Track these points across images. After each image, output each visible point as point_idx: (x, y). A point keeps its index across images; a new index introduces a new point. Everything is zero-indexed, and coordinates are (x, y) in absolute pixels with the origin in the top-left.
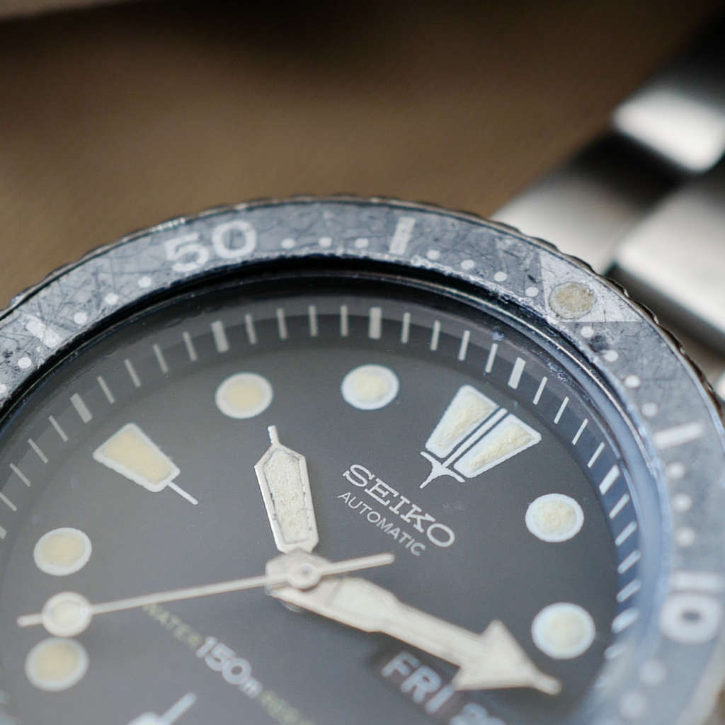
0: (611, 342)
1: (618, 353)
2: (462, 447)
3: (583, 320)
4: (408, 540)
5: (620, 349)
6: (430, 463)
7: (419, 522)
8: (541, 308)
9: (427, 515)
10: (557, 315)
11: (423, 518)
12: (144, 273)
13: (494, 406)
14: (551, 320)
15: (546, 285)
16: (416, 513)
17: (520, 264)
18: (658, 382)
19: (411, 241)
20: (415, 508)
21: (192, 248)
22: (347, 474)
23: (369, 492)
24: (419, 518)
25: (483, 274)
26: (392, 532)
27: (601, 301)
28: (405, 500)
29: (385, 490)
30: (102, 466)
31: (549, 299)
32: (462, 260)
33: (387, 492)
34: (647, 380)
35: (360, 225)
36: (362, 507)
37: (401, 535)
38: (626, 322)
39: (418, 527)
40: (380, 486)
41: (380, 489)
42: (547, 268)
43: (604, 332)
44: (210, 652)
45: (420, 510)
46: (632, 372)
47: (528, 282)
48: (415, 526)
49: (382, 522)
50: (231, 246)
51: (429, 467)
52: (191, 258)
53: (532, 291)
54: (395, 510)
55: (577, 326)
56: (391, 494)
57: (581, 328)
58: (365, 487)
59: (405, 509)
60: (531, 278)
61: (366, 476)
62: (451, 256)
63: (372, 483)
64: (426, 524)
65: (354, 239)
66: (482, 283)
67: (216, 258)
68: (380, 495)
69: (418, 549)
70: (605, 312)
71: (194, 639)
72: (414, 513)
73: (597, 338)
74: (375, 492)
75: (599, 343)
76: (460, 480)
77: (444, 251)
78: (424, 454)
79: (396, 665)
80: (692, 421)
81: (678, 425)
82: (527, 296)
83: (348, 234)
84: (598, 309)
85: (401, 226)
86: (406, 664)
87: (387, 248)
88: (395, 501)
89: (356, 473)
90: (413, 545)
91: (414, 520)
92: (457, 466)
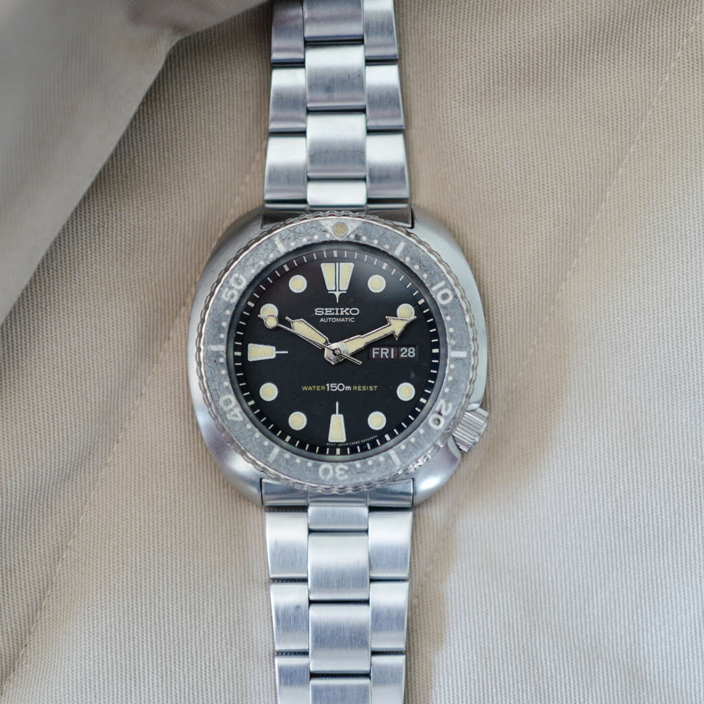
0: (360, 234)
1: (365, 236)
2: (337, 282)
3: (348, 233)
4: (348, 320)
5: (365, 234)
6: (333, 294)
8: (335, 238)
10: (341, 237)
12: (225, 310)
13: (334, 264)
14: (340, 239)
15: (330, 230)
17: (318, 229)
18: (382, 237)
19: (283, 244)
20: (342, 309)
21: (230, 293)
23: (326, 314)
24: (345, 311)
25: (311, 239)
26: (342, 321)
27: (348, 224)
28: (337, 309)
30: (254, 362)
31: (334, 233)
32: (301, 239)
34: (379, 238)
35: (266, 250)
36: (328, 320)
37: (345, 320)
38: (359, 226)
39: (347, 314)
41: (328, 311)
43: (356, 232)
44: (330, 388)
46: (373, 239)
47: (324, 233)
49: (337, 320)
50: (239, 284)
52: (232, 296)
53: (328, 235)
54: (337, 314)
55: (348, 236)
57: (350, 236)
59: (339, 311)
60: (324, 231)
62: (298, 240)
63: (325, 311)
64: (348, 311)
65: (268, 256)
66: (313, 242)
67: (239, 291)
69: (353, 320)
71: (323, 388)
73: (356, 236)
75: (358, 237)
76: (345, 292)
77: (295, 240)
78: (329, 292)
79: (374, 353)
80: (400, 242)
81: (397, 245)
82: (328, 237)
83: (265, 256)
84: (349, 227)
85: (276, 242)
86: (376, 351)
87: (279, 252)
88: (335, 311)
89: (318, 311)
90: (350, 320)
91: (345, 313)
92: (341, 289)
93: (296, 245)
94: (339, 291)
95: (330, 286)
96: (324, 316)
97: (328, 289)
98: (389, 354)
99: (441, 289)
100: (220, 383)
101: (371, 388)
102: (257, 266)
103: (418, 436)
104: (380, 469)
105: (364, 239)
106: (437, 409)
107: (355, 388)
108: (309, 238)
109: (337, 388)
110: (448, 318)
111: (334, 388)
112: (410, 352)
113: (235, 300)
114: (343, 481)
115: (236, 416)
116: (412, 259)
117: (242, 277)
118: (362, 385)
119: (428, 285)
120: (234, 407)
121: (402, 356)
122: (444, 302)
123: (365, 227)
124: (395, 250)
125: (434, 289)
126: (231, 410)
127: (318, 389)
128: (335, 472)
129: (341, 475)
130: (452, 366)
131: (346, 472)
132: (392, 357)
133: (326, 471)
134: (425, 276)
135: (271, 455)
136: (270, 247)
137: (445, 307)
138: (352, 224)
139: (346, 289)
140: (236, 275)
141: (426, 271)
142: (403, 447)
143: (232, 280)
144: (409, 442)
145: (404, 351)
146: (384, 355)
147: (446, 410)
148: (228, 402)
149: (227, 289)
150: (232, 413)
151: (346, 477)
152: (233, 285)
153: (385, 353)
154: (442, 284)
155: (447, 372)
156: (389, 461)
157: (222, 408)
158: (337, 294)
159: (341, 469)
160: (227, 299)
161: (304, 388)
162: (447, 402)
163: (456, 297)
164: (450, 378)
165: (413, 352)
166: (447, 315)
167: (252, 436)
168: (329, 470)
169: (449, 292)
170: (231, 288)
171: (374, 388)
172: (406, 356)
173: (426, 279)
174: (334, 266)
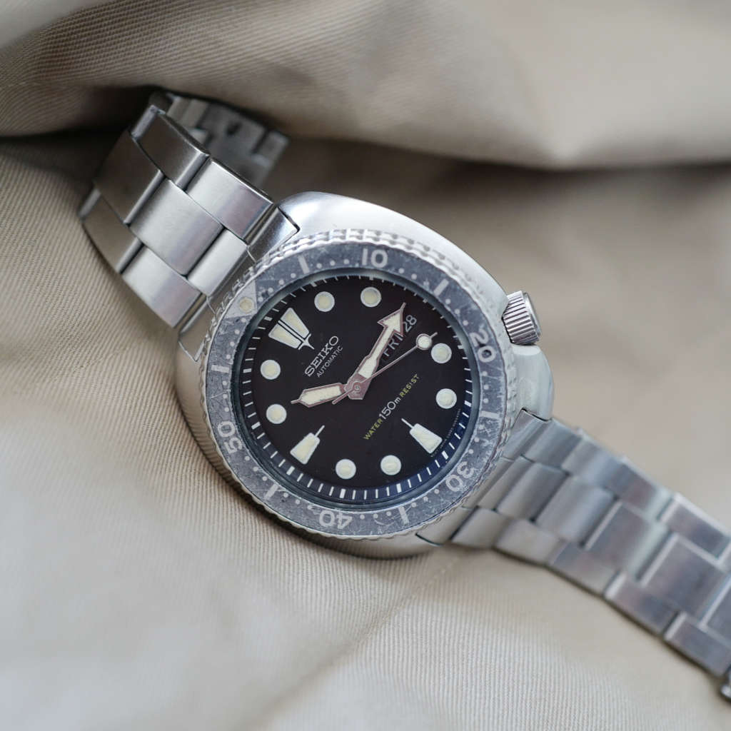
0: (264, 291)
1: (269, 287)
2: (296, 335)
3: (255, 301)
5: (267, 287)
6: (303, 346)
8: (250, 316)
10: (254, 309)
12: (244, 458)
13: (277, 326)
14: (255, 312)
15: (240, 315)
17: (231, 325)
18: (281, 273)
19: (222, 365)
20: (323, 350)
21: (231, 443)
22: (309, 376)
23: (316, 367)
24: (327, 349)
25: (236, 338)
27: (246, 295)
28: (320, 354)
30: (310, 461)
31: (246, 313)
32: (230, 346)
34: (281, 277)
35: (216, 384)
39: (331, 349)
41: (315, 363)
42: (232, 315)
43: (260, 293)
44: (385, 415)
46: (278, 283)
49: (329, 362)
50: (230, 430)
51: (305, 347)
52: (236, 444)
53: (244, 320)
54: (324, 357)
55: (258, 303)
57: (259, 301)
59: (323, 354)
60: (237, 321)
62: (228, 350)
63: (313, 366)
64: (329, 346)
65: (223, 386)
66: (240, 338)
67: (236, 435)
69: (340, 348)
70: (252, 293)
71: (380, 421)
73: (263, 295)
75: (265, 294)
76: (310, 335)
77: (226, 353)
78: (299, 349)
80: (298, 260)
81: (299, 265)
83: (220, 388)
84: (250, 296)
85: (216, 370)
87: (226, 374)
88: (320, 358)
89: (309, 372)
90: (338, 350)
91: (328, 350)
92: (304, 337)
93: (231, 354)
94: (305, 339)
95: (294, 343)
96: (317, 370)
97: (296, 347)
98: (397, 340)
99: (369, 255)
100: (306, 512)
101: (414, 381)
102: (224, 402)
103: (486, 380)
104: (489, 435)
105: (271, 291)
106: (476, 344)
107: (402, 394)
108: (233, 338)
109: (390, 409)
110: (401, 271)
111: (388, 412)
112: (410, 321)
113: (241, 444)
114: (474, 475)
115: (344, 521)
116: (321, 262)
117: (225, 423)
118: (405, 387)
119: (357, 265)
120: (335, 516)
121: (407, 330)
122: (384, 263)
124: (302, 270)
125: (364, 262)
126: (336, 520)
127: (377, 426)
128: (461, 477)
129: (468, 472)
130: (448, 301)
131: (469, 466)
132: (401, 339)
133: (454, 483)
134: (346, 262)
135: (403, 517)
136: (216, 378)
137: (389, 266)
138: (249, 290)
139: (308, 332)
140: (219, 427)
141: (343, 258)
142: (486, 401)
143: (222, 434)
144: (485, 391)
145: (404, 325)
146: (393, 345)
147: (483, 337)
148: (327, 518)
149: (226, 443)
150: (340, 522)
151: (472, 470)
152: (226, 435)
153: (393, 343)
154: (365, 252)
155: (449, 309)
156: (488, 422)
157: (329, 527)
158: (306, 343)
159: (463, 469)
160: (235, 450)
161: (367, 437)
162: (477, 331)
164: (457, 312)
165: (412, 318)
166: (397, 270)
167: (373, 520)
168: (454, 479)
169: (378, 251)
170: (227, 440)
171: (416, 378)
172: (410, 327)
173: (350, 263)
174: (279, 326)
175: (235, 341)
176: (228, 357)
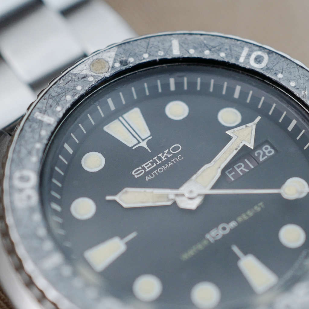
0: (124, 59)
1: (131, 57)
2: (134, 134)
3: (111, 65)
4: (175, 160)
5: (129, 56)
6: (139, 147)
7: (167, 155)
8: (100, 77)
9: (165, 152)
10: (106, 72)
11: (166, 153)
12: (31, 218)
13: (117, 121)
14: (107, 75)
15: (89, 73)
16: (163, 155)
17: (75, 80)
18: (149, 47)
19: (48, 115)
20: (160, 155)
21: (24, 197)
22: (136, 177)
23: (147, 170)
24: (165, 155)
25: (75, 93)
26: (170, 165)
27: (104, 57)
28: (155, 158)
29: (148, 164)
31: (97, 74)
32: (65, 99)
33: (150, 164)
34: (146, 51)
35: (33, 131)
36: (155, 174)
37: (173, 162)
38: (117, 52)
39: (170, 156)
40: (146, 165)
41: (147, 166)
42: (80, 71)
43: (119, 60)
44: (213, 237)
45: (162, 154)
46: (141, 55)
47: (85, 79)
48: (169, 157)
49: (164, 168)
50: (28, 181)
51: (141, 147)
52: (29, 198)
53: (91, 79)
54: (159, 162)
55: (113, 67)
56: (151, 162)
57: (115, 66)
58: (145, 171)
59: (160, 158)
60: (84, 78)
61: (139, 170)
62: (62, 102)
63: (143, 168)
64: (169, 153)
65: (40, 135)
66: (80, 95)
67: (32, 188)
68: (150, 166)
69: (180, 157)
70: (109, 57)
72: (163, 156)
73: (121, 62)
74: (148, 168)
75: (123, 62)
76: (151, 138)
77: (58, 104)
78: (134, 148)
79: (230, 176)
80: (171, 41)
81: (171, 46)
82: (92, 81)
83: (37, 137)
84: (107, 59)
85: (39, 118)
86: (230, 173)
87: (49, 125)
88: (155, 162)
89: (137, 173)
90: (178, 159)
91: (166, 157)
92: (143, 138)
93: (63, 107)
94: (143, 140)
95: (130, 142)
96: (147, 174)
97: (130, 145)
98: (247, 166)
99: (249, 55)
101: (257, 209)
102: (34, 152)
105: (132, 61)
107: (240, 219)
108: (72, 93)
109: (221, 233)
110: (280, 76)
111: (218, 235)
112: (266, 152)
113: (35, 200)
116: (195, 48)
118: (245, 212)
119: (233, 61)
121: (261, 159)
122: (263, 65)
123: (124, 50)
124: (172, 51)
127: (200, 248)
132: (252, 167)
134: (223, 55)
136: (35, 125)
137: (267, 68)
138: (109, 54)
139: (149, 134)
140: (18, 174)
141: (220, 50)
143: (16, 182)
145: (259, 154)
146: (241, 171)
149: (18, 194)
152: (21, 185)
153: (242, 168)
154: (246, 51)
158: (144, 144)
160: (24, 204)
161: (184, 258)
163: (270, 52)
165: (270, 149)
166: (276, 74)
169: (259, 53)
170: (21, 190)
171: (260, 206)
172: (266, 157)
173: (227, 56)
174: (119, 122)
175: (73, 96)
176: (59, 109)
